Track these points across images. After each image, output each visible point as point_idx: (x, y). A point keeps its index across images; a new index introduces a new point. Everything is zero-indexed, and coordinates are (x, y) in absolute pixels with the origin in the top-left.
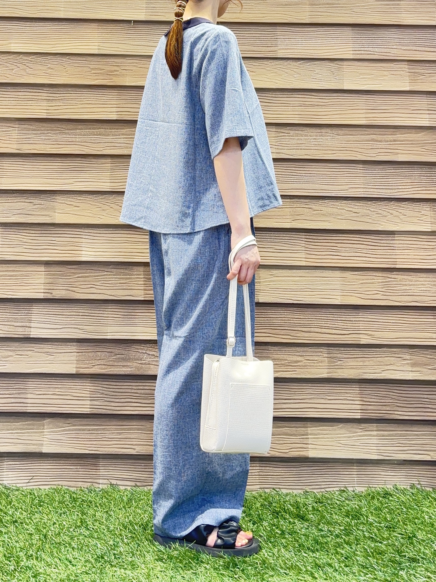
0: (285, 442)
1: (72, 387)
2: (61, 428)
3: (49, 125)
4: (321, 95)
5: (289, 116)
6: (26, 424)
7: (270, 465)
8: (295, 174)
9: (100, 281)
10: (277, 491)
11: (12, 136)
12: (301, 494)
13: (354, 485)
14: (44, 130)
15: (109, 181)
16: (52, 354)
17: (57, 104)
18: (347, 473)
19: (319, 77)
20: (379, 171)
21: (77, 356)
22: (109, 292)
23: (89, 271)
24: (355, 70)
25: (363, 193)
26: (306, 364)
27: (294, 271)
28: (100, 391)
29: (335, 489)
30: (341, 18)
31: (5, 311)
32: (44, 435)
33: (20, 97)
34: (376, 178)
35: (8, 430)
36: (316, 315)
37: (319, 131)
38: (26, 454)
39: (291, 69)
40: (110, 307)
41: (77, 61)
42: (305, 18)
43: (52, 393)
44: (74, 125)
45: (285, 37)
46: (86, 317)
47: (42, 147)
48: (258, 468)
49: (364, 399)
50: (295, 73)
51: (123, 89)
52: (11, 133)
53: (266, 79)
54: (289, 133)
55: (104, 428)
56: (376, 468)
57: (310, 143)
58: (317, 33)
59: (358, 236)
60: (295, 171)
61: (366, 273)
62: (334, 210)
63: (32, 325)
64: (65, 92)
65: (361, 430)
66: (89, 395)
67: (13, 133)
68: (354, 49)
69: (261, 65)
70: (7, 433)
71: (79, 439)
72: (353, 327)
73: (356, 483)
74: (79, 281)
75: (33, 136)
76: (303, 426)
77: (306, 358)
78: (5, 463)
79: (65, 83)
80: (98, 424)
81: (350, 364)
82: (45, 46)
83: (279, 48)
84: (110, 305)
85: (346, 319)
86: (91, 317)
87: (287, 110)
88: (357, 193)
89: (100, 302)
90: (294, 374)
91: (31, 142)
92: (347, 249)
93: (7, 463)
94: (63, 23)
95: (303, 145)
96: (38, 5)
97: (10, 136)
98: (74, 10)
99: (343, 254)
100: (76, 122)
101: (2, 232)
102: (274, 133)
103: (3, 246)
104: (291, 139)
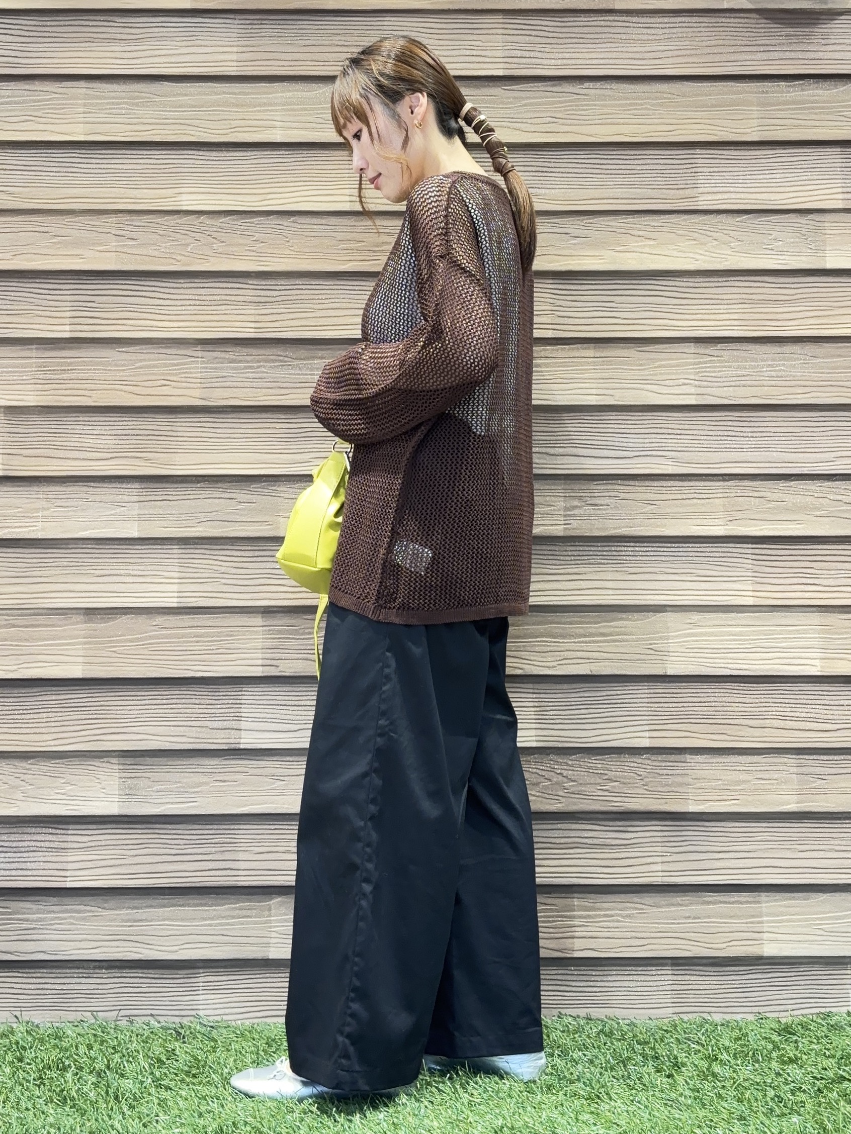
0: (720, 930)
3: (262, 352)
4: (782, 280)
5: (721, 322)
6: (235, 909)
7: (692, 972)
8: (734, 434)
11: (191, 373)
14: (252, 361)
16: (281, 778)
17: (275, 311)
18: (835, 982)
19: (776, 247)
24: (847, 231)
26: (757, 787)
27: (732, 615)
30: (820, 131)
31: (191, 701)
32: (270, 927)
33: (204, 298)
35: (205, 919)
36: (774, 696)
37: (779, 350)
38: (239, 962)
39: (725, 232)
41: (310, 227)
42: (749, 130)
43: (283, 849)
44: (311, 349)
45: (712, 170)
47: (250, 393)
48: (670, 977)
50: (731, 239)
52: (190, 368)
53: (675, 253)
54: (722, 356)
57: (762, 374)
58: (774, 159)
60: (733, 429)
62: (809, 499)
63: (243, 725)
64: (288, 287)
67: (193, 368)
68: (845, 190)
69: (666, 224)
70: (202, 926)
75: (231, 373)
76: (752, 899)
77: (757, 776)
78: (201, 979)
79: (290, 269)
81: (840, 786)
82: (248, 198)
83: (700, 190)
85: (832, 703)
87: (717, 311)
90: (734, 804)
91: (227, 384)
92: (833, 572)
93: (204, 979)
94: (281, 153)
95: (746, 378)
96: (231, 118)
97: (186, 372)
98: (302, 125)
99: (825, 582)
100: (313, 344)
101: (180, 556)
102: (692, 356)
103: (183, 580)
104: (725, 367)
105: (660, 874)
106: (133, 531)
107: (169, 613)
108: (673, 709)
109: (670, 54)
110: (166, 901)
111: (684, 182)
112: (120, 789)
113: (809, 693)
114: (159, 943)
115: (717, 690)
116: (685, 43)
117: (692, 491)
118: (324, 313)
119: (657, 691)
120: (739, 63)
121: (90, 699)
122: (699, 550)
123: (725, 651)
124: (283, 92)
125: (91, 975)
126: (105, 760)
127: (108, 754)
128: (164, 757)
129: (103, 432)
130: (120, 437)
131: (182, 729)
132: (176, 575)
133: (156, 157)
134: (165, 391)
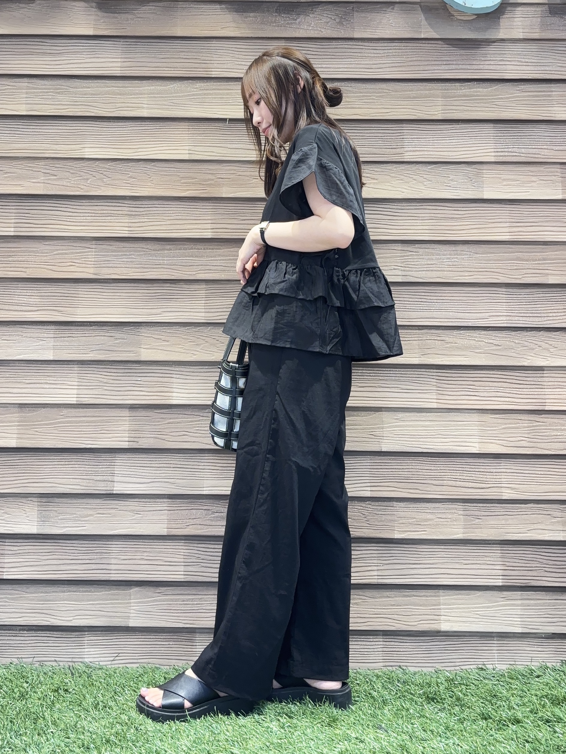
0: (414, 613)
1: (163, 550)
2: (150, 597)
3: (132, 245)
4: (456, 206)
5: (418, 231)
6: (109, 594)
7: (396, 640)
8: (425, 300)
9: (195, 427)
10: (403, 670)
11: (88, 258)
12: (432, 672)
13: (493, 663)
14: (126, 251)
15: (203, 310)
16: (139, 512)
17: (141, 220)
18: (486, 648)
19: (454, 185)
20: (525, 296)
21: (168, 515)
23: (181, 415)
24: (498, 176)
25: (505, 322)
26: (438, 523)
27: (424, 414)
29: (472, 667)
30: (480, 113)
31: (84, 463)
32: (130, 606)
33: (97, 212)
34: (522, 304)
35: (90, 601)
36: (449, 466)
37: (454, 249)
38: (110, 628)
39: (421, 175)
40: (206, 458)
41: (163, 169)
42: (436, 113)
43: (139, 557)
44: (162, 244)
45: (413, 137)
46: (178, 469)
47: (125, 271)
48: (381, 643)
49: (507, 563)
50: (425, 180)
51: (219, 202)
52: (87, 255)
53: (390, 188)
54: (418, 252)
55: (201, 598)
56: (520, 642)
57: (444, 263)
58: (452, 132)
59: (499, 373)
60: (424, 297)
61: (509, 416)
62: (472, 342)
63: (116, 479)
64: (150, 206)
65: (502, 599)
66: (182, 560)
67: (89, 255)
68: (496, 150)
69: (384, 170)
70: (87, 604)
71: (172, 611)
72: (493, 480)
74: (170, 428)
75: (113, 258)
76: (434, 594)
77: (438, 516)
78: (86, 639)
79: (150, 194)
80: (194, 593)
81: (490, 523)
82: (125, 151)
83: (406, 149)
84: (206, 455)
85: (485, 470)
86: (184, 470)
87: (415, 224)
88: (499, 322)
89: (194, 452)
90: (423, 534)
91: (110, 265)
92: (487, 388)
93: (88, 638)
94: (147, 123)
95: (434, 266)
96: (116, 102)
97: (85, 258)
98: (160, 107)
99: (482, 394)
100: (164, 241)
101: (79, 372)
102: (400, 251)
103: (80, 387)
104: (420, 259)
105: (376, 577)
106: (49, 356)
107: (71, 408)
108: (386, 473)
109: (387, 65)
110: (65, 589)
111: (396, 144)
112: (38, 518)
113: (471, 464)
114: (60, 615)
115: (413, 462)
116: (397, 59)
118: (172, 222)
119: (376, 461)
120: (430, 72)
121: (21, 461)
122: (403, 373)
123: (419, 437)
124: (149, 86)
125: (17, 635)
126: (30, 499)
127: (31, 495)
128: (67, 498)
129: (33, 294)
130: (43, 297)
131: (77, 480)
132: (76, 383)
133: (69, 125)
134: (72, 269)
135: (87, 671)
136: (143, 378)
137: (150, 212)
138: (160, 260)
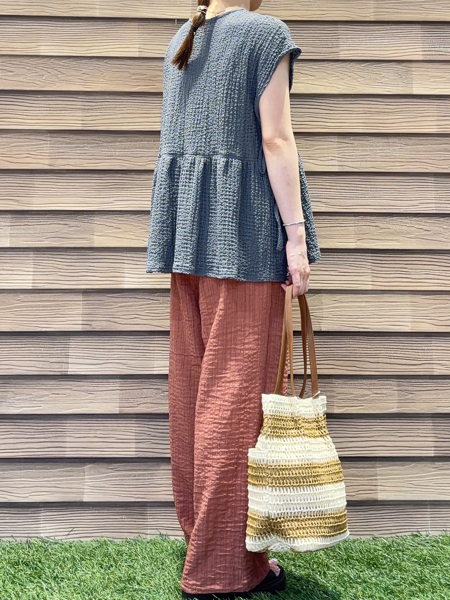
0: (352, 484)
1: (116, 428)
2: (103, 474)
3: (85, 138)
4: (388, 100)
5: (353, 124)
6: (64, 471)
8: (360, 189)
9: (145, 310)
11: (43, 150)
12: (370, 540)
13: (426, 529)
14: (79, 143)
16: (92, 392)
17: (94, 114)
18: (420, 516)
19: (385, 81)
21: (120, 394)
22: (155, 323)
23: (132, 299)
24: (425, 73)
26: (374, 398)
27: (360, 296)
28: (147, 432)
29: (406, 534)
30: (409, 15)
31: (39, 346)
32: (84, 482)
33: (52, 106)
35: (45, 477)
36: (384, 344)
37: (386, 141)
38: (65, 504)
39: (355, 72)
40: (156, 339)
41: (115, 66)
42: (369, 15)
43: (92, 435)
44: (114, 137)
45: (347, 37)
46: (129, 351)
47: (78, 162)
49: (438, 435)
50: (358, 77)
52: (43, 147)
53: (327, 84)
54: (353, 144)
55: (152, 474)
57: (376, 154)
58: (383, 32)
59: (429, 256)
60: (360, 186)
61: (438, 297)
62: (404, 228)
63: (70, 360)
64: (102, 101)
65: (434, 469)
66: (134, 437)
67: (45, 147)
68: (423, 49)
69: (322, 68)
70: (44, 481)
72: (425, 357)
73: (429, 527)
74: (122, 311)
75: (67, 150)
76: (371, 466)
77: (374, 392)
78: (42, 514)
79: (103, 90)
80: (146, 468)
81: (422, 397)
82: (79, 49)
83: (341, 48)
84: (156, 337)
85: (418, 348)
86: (135, 351)
87: (350, 118)
88: (428, 209)
89: (145, 334)
90: (360, 409)
91: (65, 157)
92: (418, 271)
93: (44, 514)
94: (99, 23)
95: (368, 157)
97: (41, 150)
98: (111, 8)
99: (414, 277)
100: (116, 134)
101: (35, 258)
102: (336, 143)
103: (36, 273)
104: (355, 150)
107: (27, 293)
108: (325, 352)
110: (22, 466)
111: (332, 43)
113: (405, 342)
114: (16, 492)
117: (336, 222)
118: (123, 116)
122: (340, 257)
123: (355, 317)
128: (23, 379)
131: (33, 362)
132: (32, 270)
133: (26, 24)
134: (28, 160)
135: (43, 545)
136: (96, 264)
137: (103, 107)
138: (111, 151)
